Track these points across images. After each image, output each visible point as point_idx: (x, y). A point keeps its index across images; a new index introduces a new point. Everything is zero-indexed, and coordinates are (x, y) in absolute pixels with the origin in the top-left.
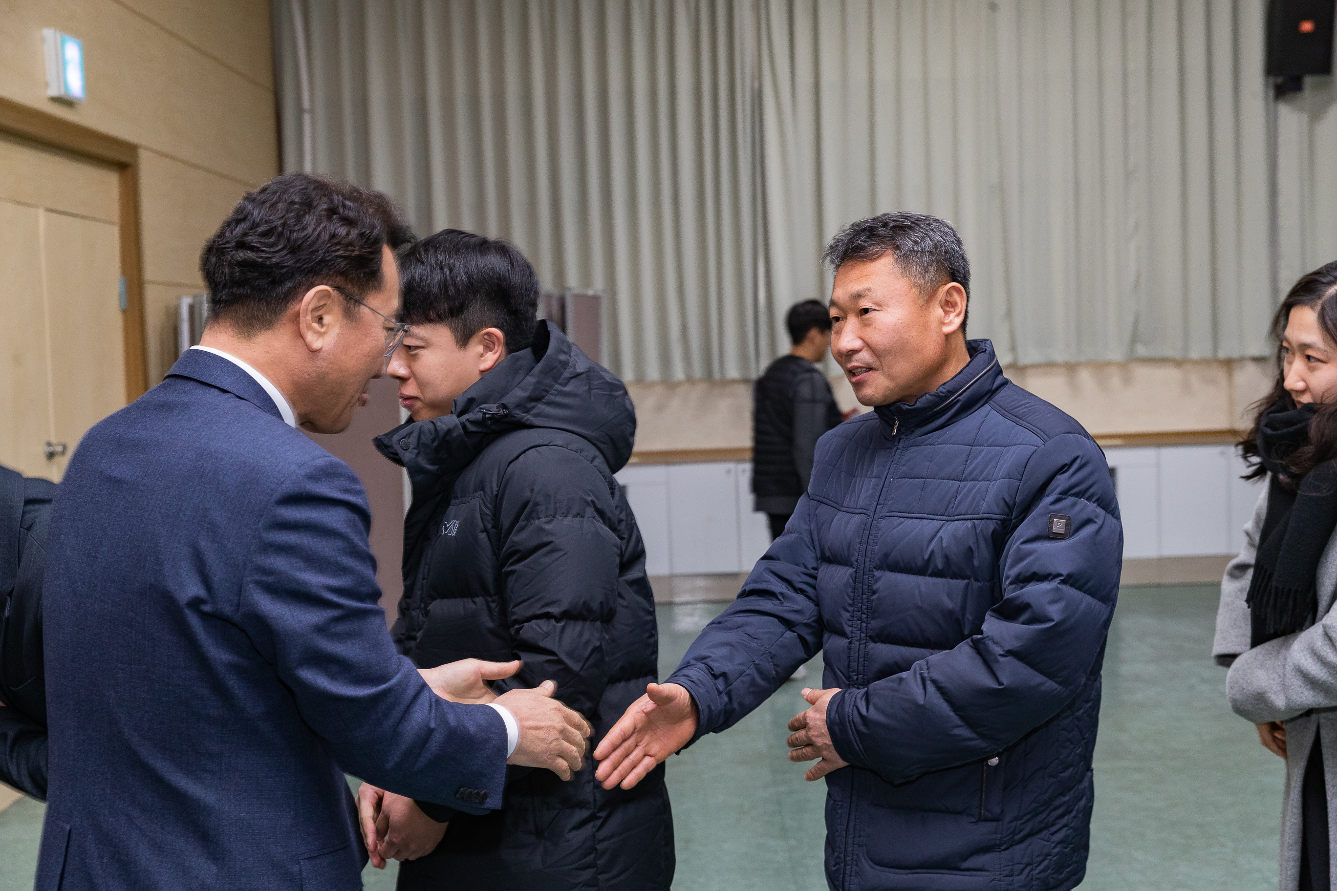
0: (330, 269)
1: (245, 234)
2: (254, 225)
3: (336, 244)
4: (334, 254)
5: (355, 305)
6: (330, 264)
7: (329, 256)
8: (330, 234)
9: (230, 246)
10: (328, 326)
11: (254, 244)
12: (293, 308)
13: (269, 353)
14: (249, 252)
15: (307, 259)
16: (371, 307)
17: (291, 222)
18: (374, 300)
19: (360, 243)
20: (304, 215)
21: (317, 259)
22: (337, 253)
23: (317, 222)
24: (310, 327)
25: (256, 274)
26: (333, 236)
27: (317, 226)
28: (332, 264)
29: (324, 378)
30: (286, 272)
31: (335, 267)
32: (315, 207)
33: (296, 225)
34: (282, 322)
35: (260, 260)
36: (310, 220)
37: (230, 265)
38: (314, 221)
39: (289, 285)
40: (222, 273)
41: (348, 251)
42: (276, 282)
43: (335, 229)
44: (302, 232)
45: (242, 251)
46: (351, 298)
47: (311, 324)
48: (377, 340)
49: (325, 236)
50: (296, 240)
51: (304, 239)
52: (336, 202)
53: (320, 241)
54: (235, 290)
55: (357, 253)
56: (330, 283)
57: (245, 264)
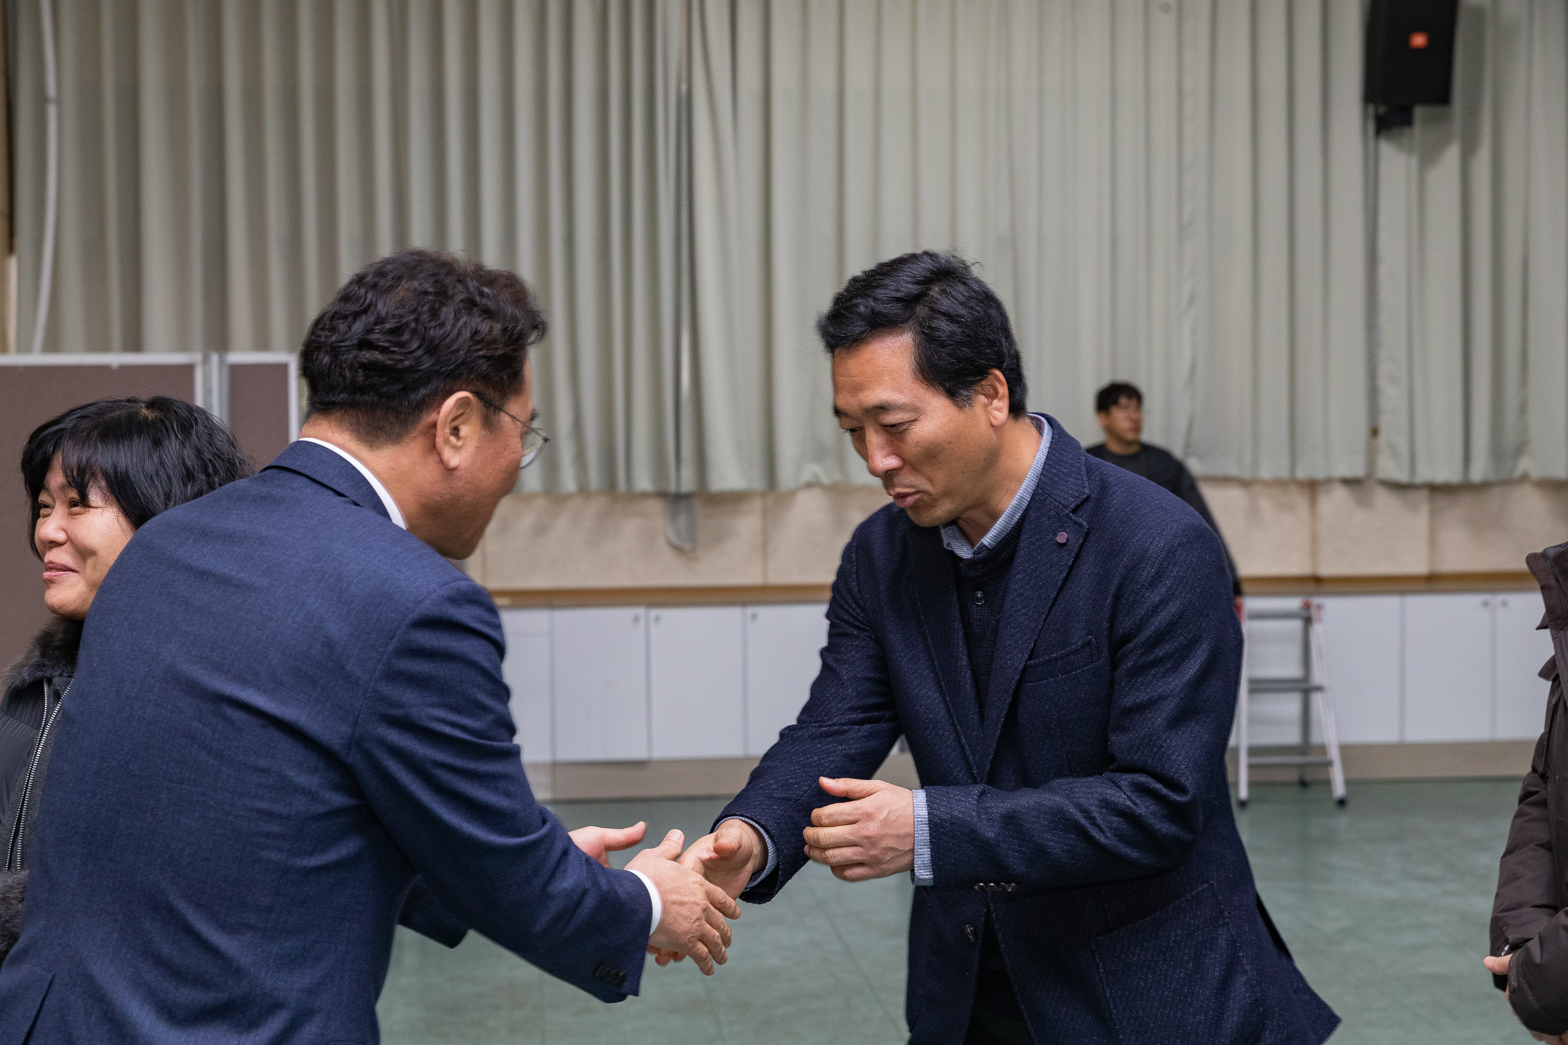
0: (470, 372)
1: (370, 331)
2: (380, 321)
3: (478, 342)
4: (475, 354)
5: (495, 413)
6: (471, 366)
7: (470, 356)
8: (471, 332)
9: (351, 344)
10: (465, 438)
11: (381, 344)
12: (428, 418)
13: (394, 470)
14: (377, 353)
15: (445, 361)
16: (511, 413)
17: (425, 317)
18: (514, 407)
19: (503, 339)
20: (440, 308)
21: (457, 360)
22: (481, 353)
23: (455, 315)
24: (447, 442)
25: (384, 380)
26: (476, 332)
27: (456, 321)
28: (473, 367)
29: (458, 500)
30: (420, 377)
31: (477, 369)
32: (452, 297)
33: (431, 321)
34: (412, 435)
35: (391, 362)
36: (447, 313)
37: (351, 367)
38: (453, 315)
39: (423, 391)
40: (341, 375)
41: (491, 350)
42: (407, 390)
43: (477, 324)
44: (440, 328)
45: (368, 352)
46: (490, 405)
47: (449, 438)
48: (515, 453)
49: (467, 334)
50: (432, 340)
51: (442, 338)
52: (472, 289)
53: (460, 340)
54: (357, 396)
55: (500, 352)
56: (470, 387)
57: (371, 367)
